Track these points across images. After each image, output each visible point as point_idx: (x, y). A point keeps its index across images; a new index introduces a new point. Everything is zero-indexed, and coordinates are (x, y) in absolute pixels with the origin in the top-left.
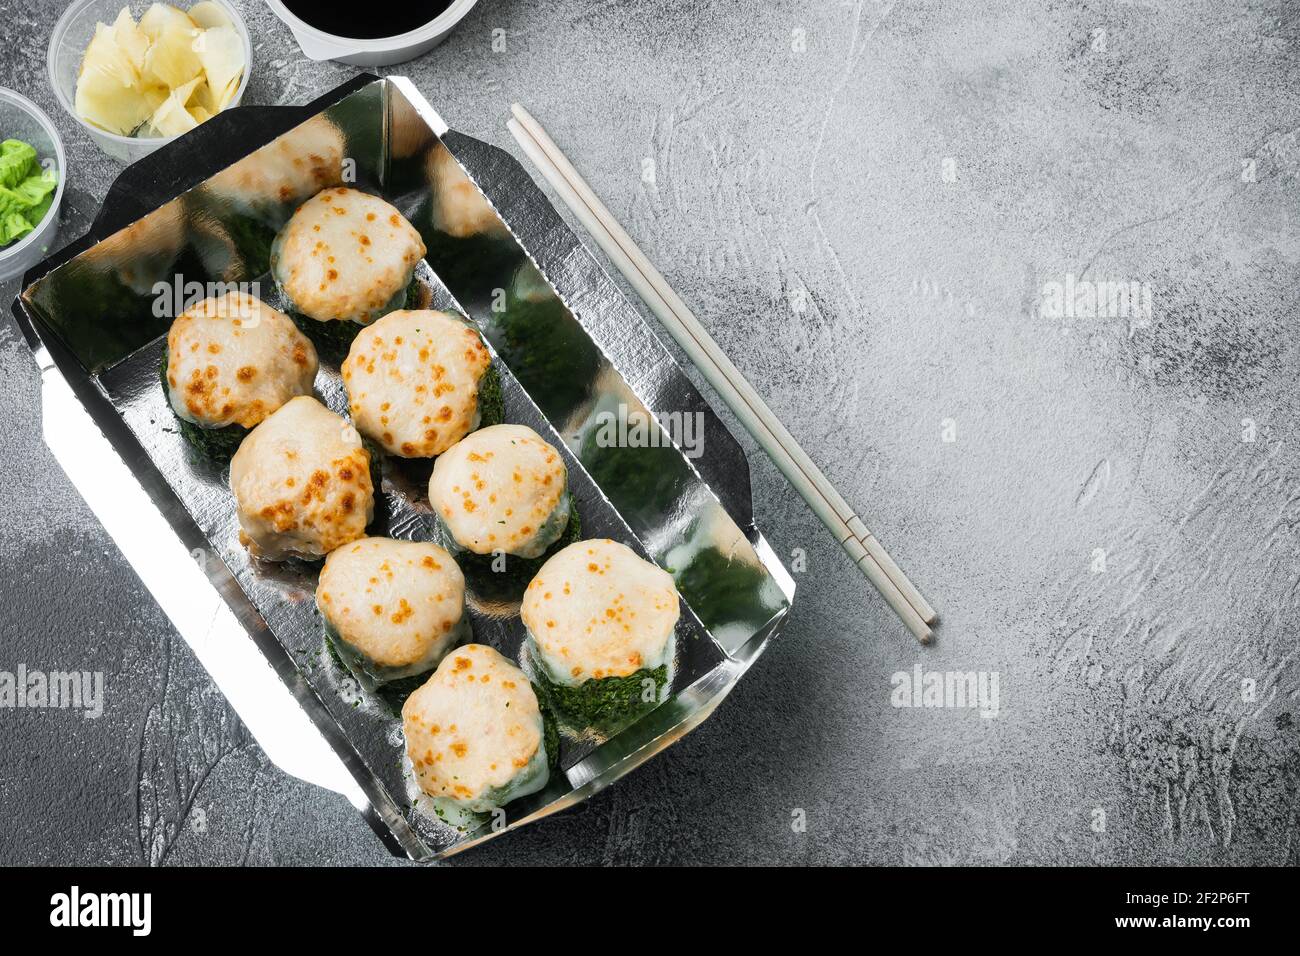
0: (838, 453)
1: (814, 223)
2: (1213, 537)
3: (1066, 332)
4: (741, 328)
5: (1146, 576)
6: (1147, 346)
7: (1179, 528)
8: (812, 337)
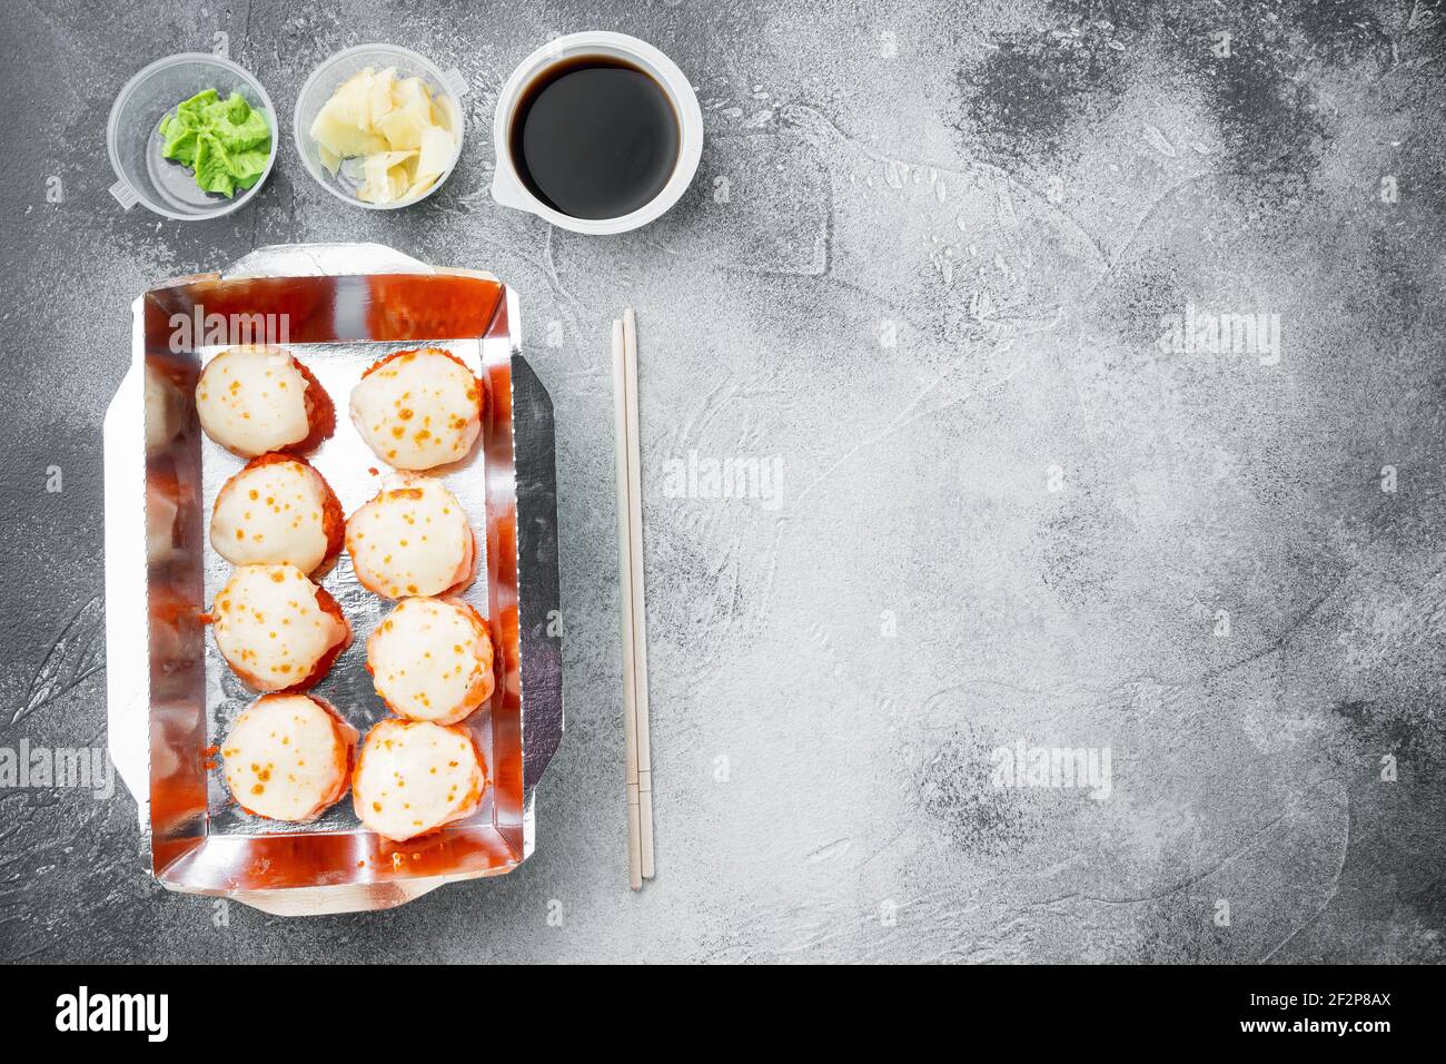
0: (672, 715)
1: (777, 536)
2: (882, 942)
3: (892, 729)
4: (671, 579)
5: (815, 938)
6: (940, 776)
7: (863, 920)
8: (716, 618)
